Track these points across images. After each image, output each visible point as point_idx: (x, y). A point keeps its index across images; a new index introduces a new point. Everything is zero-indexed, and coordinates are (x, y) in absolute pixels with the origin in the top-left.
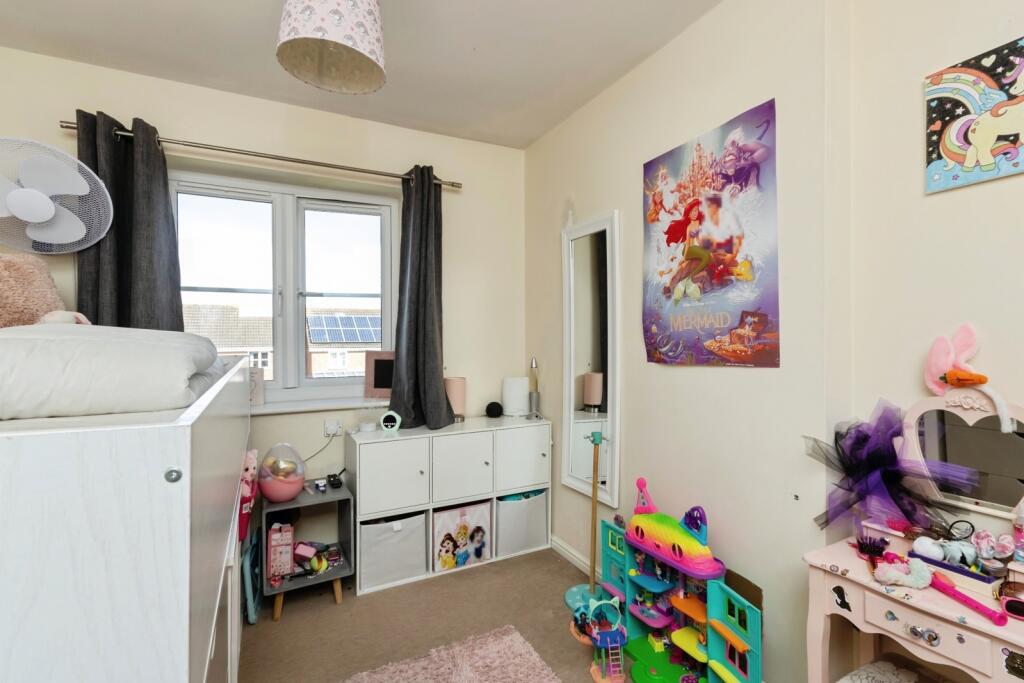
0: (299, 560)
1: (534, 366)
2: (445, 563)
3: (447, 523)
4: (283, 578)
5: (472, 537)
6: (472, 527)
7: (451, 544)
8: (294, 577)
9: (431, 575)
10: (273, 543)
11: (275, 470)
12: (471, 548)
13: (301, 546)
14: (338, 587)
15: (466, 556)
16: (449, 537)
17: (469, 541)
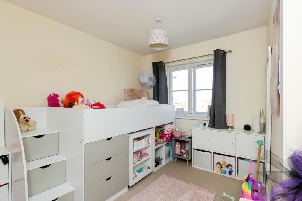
0: (181, 152)
1: (262, 112)
2: (218, 171)
3: (218, 158)
4: (177, 155)
5: (228, 167)
6: (227, 163)
7: (220, 166)
8: (179, 155)
9: (212, 172)
10: (177, 146)
11: (175, 131)
12: (228, 170)
13: (183, 150)
14: (188, 162)
15: (225, 172)
16: (219, 163)
17: (226, 167)
